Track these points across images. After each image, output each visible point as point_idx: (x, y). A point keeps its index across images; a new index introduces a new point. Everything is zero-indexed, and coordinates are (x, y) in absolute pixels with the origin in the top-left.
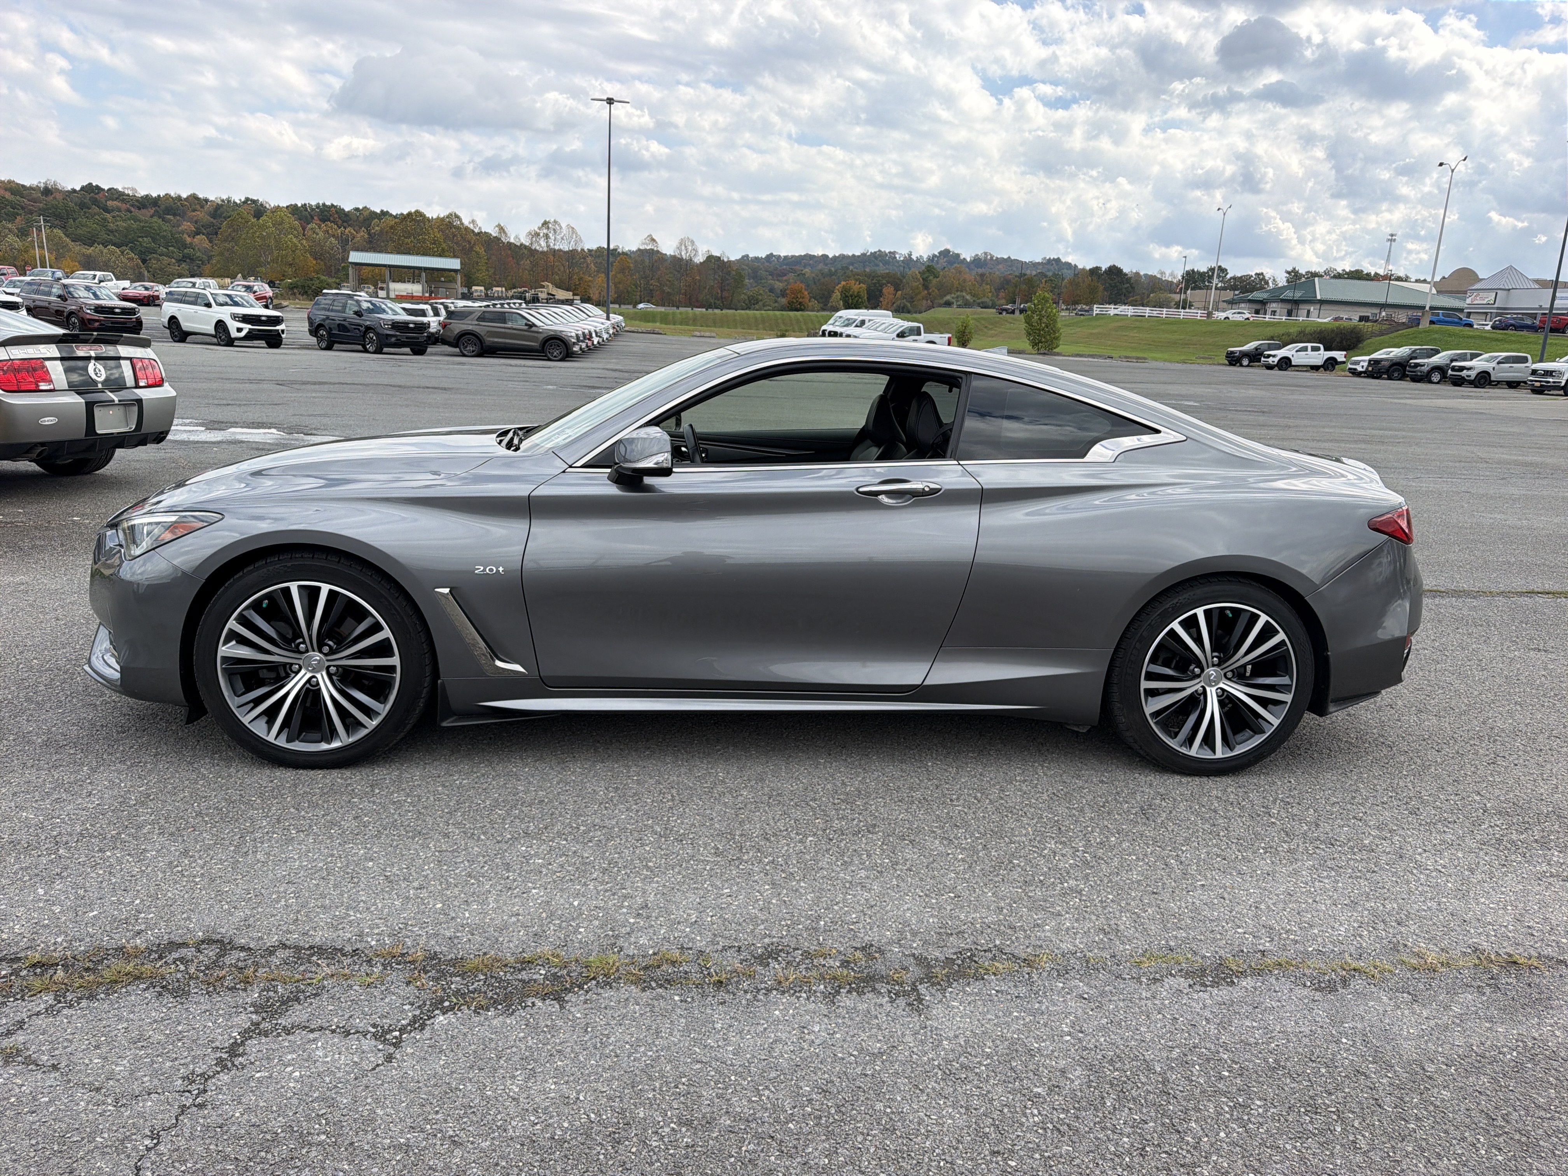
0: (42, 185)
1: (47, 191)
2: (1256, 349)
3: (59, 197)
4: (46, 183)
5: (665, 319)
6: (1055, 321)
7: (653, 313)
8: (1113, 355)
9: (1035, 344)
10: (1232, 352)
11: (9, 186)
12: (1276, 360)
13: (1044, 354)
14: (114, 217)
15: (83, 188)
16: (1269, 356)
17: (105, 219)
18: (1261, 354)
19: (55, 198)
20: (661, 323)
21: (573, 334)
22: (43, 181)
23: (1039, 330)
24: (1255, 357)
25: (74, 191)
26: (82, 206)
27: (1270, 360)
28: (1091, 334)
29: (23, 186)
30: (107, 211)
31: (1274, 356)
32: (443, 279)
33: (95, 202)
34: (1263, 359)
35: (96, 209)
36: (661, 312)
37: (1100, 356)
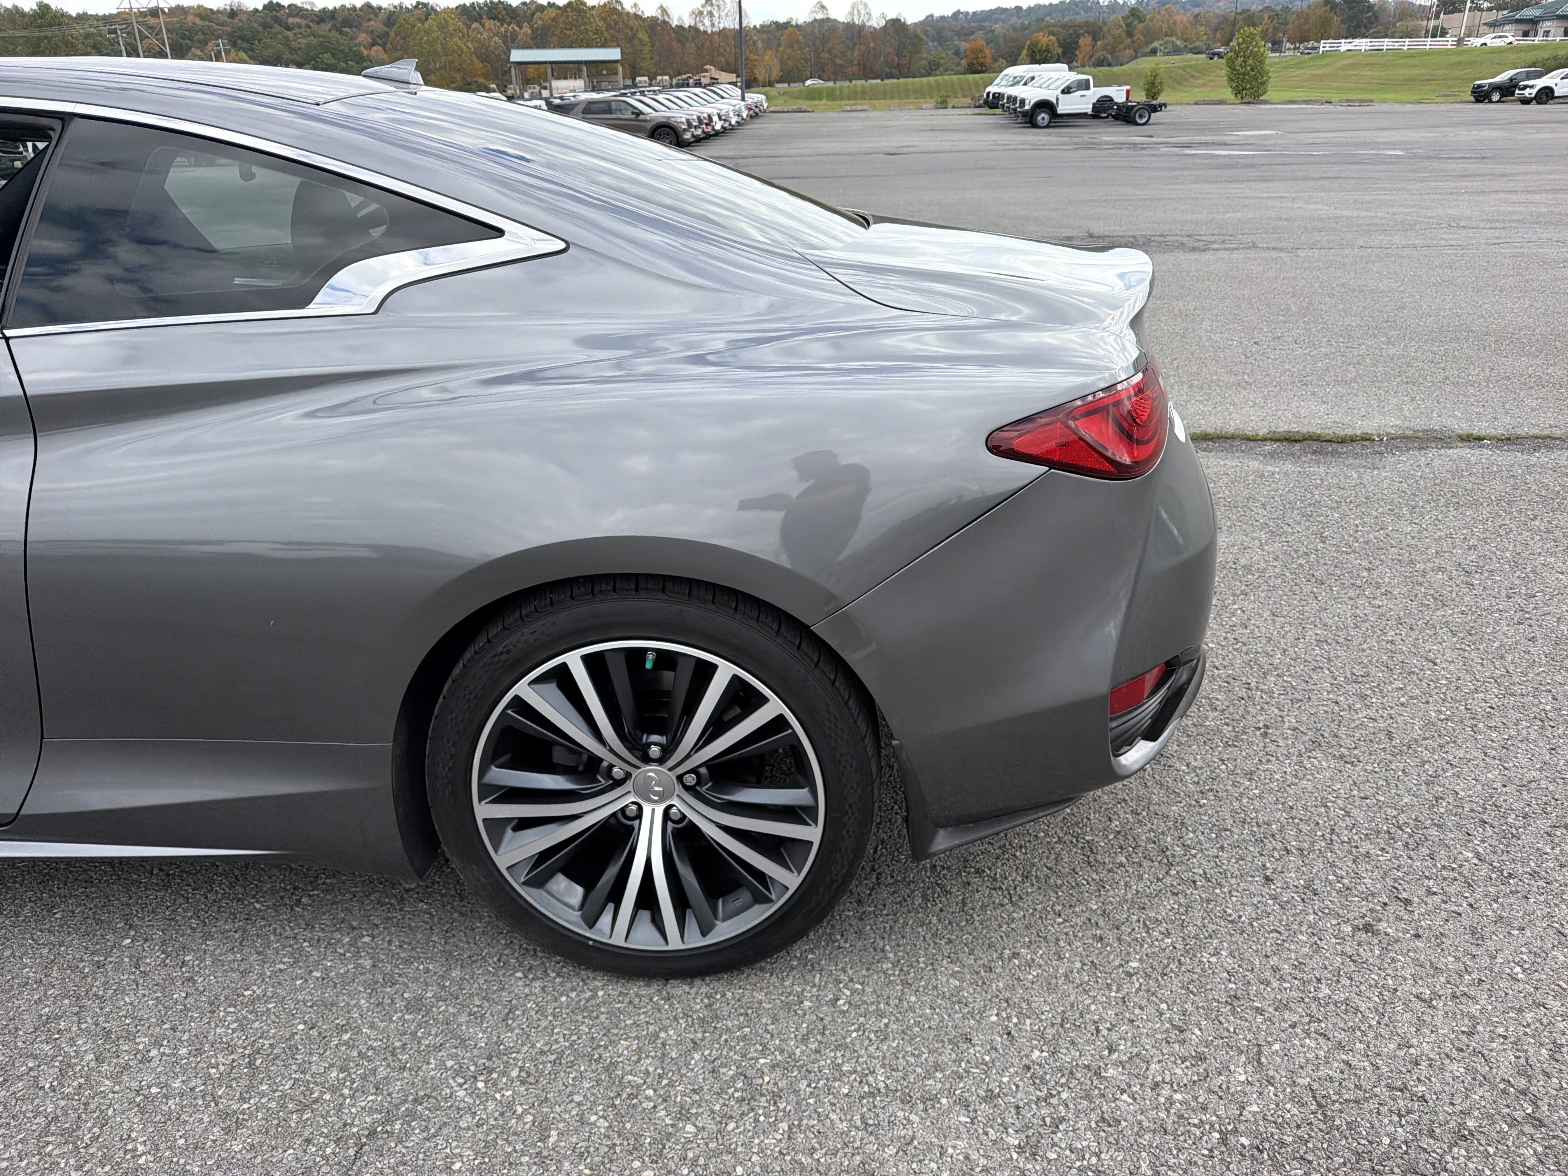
0: (228, 8)
1: (233, 13)
2: (1511, 79)
3: (244, 18)
4: (231, 5)
5: (831, 95)
6: (1262, 62)
7: (818, 89)
8: (1333, 100)
9: (1238, 92)
10: (1480, 86)
11: (198, 12)
12: (1534, 91)
13: (1249, 103)
14: (295, 34)
15: (265, 7)
16: (1525, 87)
17: (287, 38)
18: (1516, 86)
19: (240, 20)
20: (828, 100)
21: (684, 120)
22: (229, 3)
23: (1244, 74)
24: (1507, 90)
25: (256, 10)
26: (266, 26)
27: (1526, 92)
28: (1316, 75)
29: (211, 10)
30: (288, 28)
31: (1532, 87)
32: (605, 72)
33: (277, 20)
34: (1517, 92)
35: (277, 28)
36: (827, 88)
37: (1315, 102)
